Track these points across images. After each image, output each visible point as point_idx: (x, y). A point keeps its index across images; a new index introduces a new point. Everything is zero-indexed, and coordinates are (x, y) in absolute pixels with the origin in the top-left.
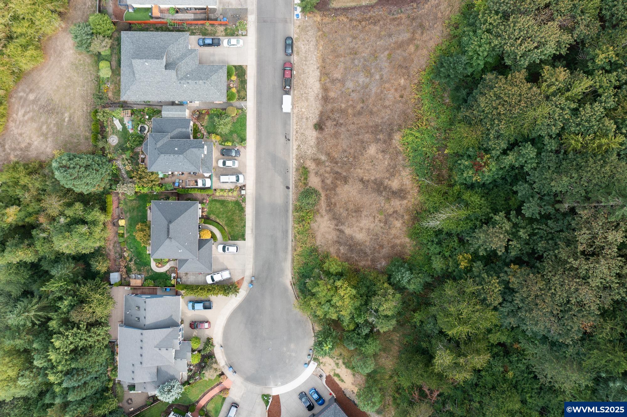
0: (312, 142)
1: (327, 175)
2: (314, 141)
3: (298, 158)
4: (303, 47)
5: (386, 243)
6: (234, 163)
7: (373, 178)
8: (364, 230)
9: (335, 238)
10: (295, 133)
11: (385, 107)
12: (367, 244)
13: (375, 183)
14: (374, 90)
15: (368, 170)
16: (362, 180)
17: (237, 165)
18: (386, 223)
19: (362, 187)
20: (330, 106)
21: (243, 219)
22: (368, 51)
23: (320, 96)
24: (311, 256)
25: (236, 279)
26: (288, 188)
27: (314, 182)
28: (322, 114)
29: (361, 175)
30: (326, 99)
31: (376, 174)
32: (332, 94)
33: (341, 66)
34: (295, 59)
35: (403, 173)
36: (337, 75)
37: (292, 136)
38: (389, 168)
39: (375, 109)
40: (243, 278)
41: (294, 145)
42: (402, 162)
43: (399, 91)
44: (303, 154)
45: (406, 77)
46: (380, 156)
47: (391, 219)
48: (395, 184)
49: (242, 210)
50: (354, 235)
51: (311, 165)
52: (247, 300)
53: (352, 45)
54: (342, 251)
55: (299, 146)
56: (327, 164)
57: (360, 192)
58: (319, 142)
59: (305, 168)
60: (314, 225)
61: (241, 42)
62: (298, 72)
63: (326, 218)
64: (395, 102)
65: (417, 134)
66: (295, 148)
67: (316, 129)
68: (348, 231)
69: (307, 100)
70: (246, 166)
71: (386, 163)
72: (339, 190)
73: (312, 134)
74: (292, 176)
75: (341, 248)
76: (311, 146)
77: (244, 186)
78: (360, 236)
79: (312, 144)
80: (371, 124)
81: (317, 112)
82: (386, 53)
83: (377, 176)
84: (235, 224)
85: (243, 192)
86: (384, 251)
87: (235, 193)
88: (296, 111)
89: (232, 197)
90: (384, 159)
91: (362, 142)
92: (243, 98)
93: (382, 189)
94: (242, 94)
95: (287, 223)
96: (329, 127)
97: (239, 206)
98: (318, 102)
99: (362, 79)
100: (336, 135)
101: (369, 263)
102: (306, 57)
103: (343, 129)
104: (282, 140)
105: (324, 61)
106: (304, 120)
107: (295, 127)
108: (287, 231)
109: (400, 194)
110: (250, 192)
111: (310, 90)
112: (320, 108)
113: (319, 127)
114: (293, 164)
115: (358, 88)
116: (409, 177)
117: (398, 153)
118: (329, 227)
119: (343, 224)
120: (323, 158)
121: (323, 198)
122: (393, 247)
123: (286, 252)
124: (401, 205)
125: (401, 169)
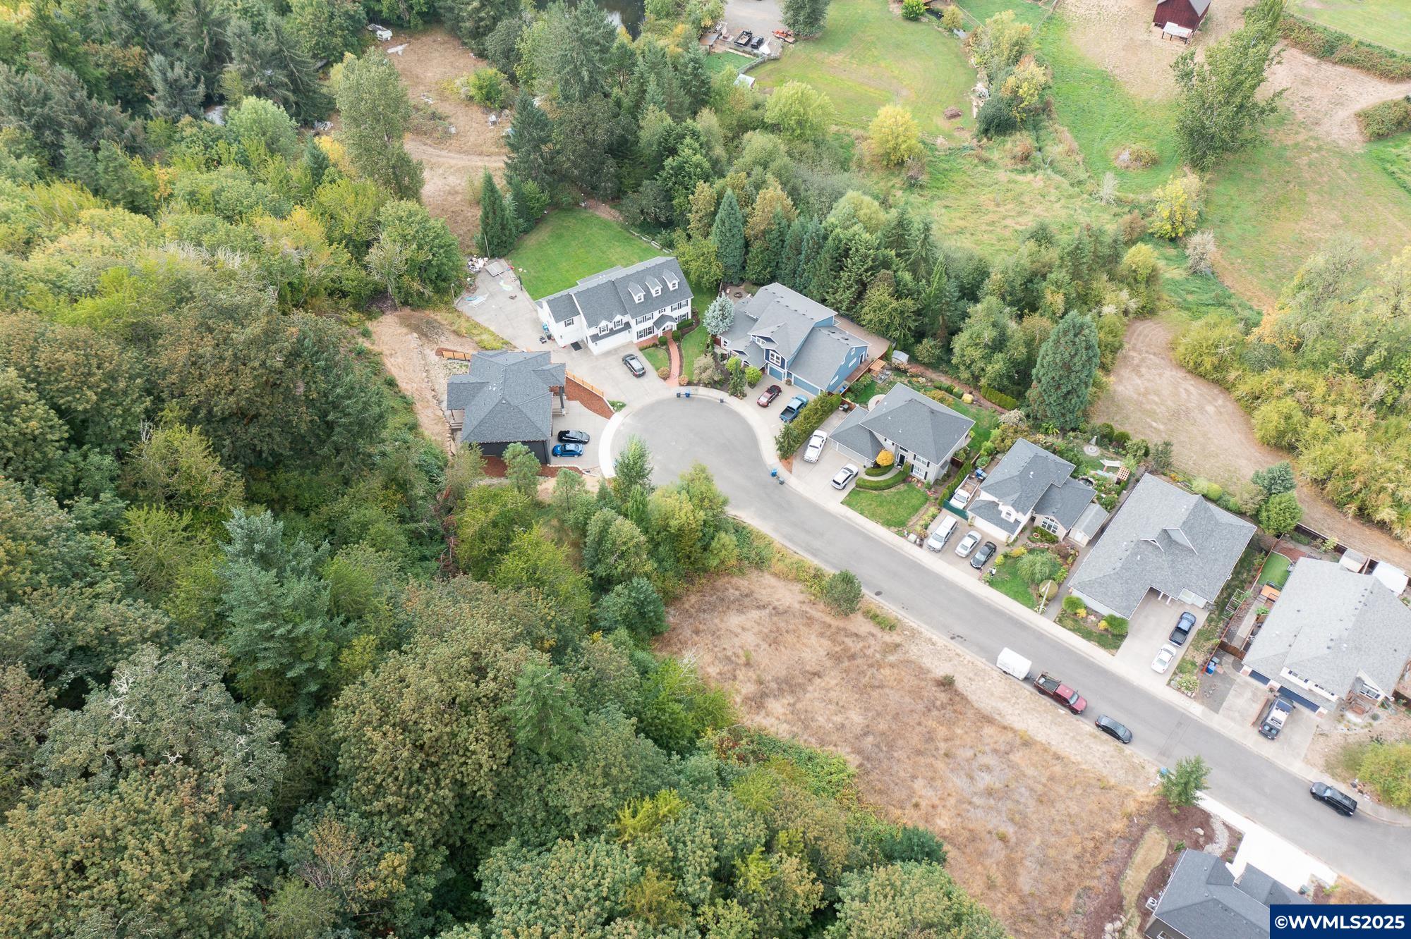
0: (927, 662)
1: (861, 644)
2: (928, 665)
3: (914, 634)
4: (1102, 749)
5: (696, 638)
6: (965, 547)
7: (810, 688)
8: (739, 630)
9: (755, 595)
10: (958, 651)
11: (914, 777)
12: (717, 621)
13: (800, 685)
14: (958, 782)
15: (827, 690)
16: (817, 674)
17: (960, 550)
18: (728, 659)
19: (808, 668)
20: (970, 713)
21: (873, 516)
22: (1034, 817)
23: (997, 717)
24: (757, 554)
25: (796, 464)
26: (878, 594)
27: (859, 624)
28: (964, 698)
29: (827, 679)
30: (988, 720)
31: (813, 692)
32: (988, 731)
33: (1030, 772)
34: (1087, 726)
35: (785, 726)
36: (1016, 757)
37: (953, 645)
38: (810, 716)
39: (922, 760)
40: (791, 472)
41: (941, 640)
42: (805, 737)
43: (930, 809)
44: (917, 641)
45: (947, 833)
46: (838, 719)
47: (730, 667)
48: (777, 706)
49: (888, 524)
50: (743, 617)
51: (895, 638)
52: (757, 459)
53: (1060, 806)
54: (731, 591)
55: (933, 644)
56: (878, 656)
57: (800, 661)
58: (921, 672)
59: (892, 628)
60: (797, 587)
61: (1160, 668)
62: (1060, 716)
63: (797, 606)
64: (912, 793)
65: (835, 778)
66: (935, 638)
67: (946, 678)
68: (755, 614)
69: (1003, 699)
70: (950, 563)
71: (820, 719)
72: (826, 643)
73: (941, 670)
74: (890, 609)
75: (737, 593)
76: (922, 657)
77: (921, 546)
78: (734, 620)
79: (924, 660)
80: (900, 742)
81: (971, 697)
82: (1013, 840)
83: (808, 695)
84: (874, 504)
85: (913, 537)
86: (688, 632)
87: (918, 528)
88: (995, 674)
89: (917, 522)
90: (829, 720)
91: (879, 714)
92: (1060, 621)
93: (784, 686)
94: (1069, 622)
95: (827, 561)
96: (938, 695)
97: (899, 525)
98: (989, 708)
99: (985, 780)
100: (916, 693)
101: (687, 606)
102: (1079, 741)
103: (920, 707)
104: (958, 630)
105: (1057, 757)
106: (971, 675)
107: (968, 658)
108: (815, 555)
109: (757, 702)
110: (907, 547)
111: (1017, 712)
112: (976, 705)
113: (947, 683)
114: (911, 621)
115: (975, 765)
116: (773, 730)
117: (822, 743)
118: (778, 600)
119: (771, 615)
120: (892, 658)
121: (828, 619)
122: (684, 643)
123: (785, 537)
124: (738, 692)
125: (795, 729)
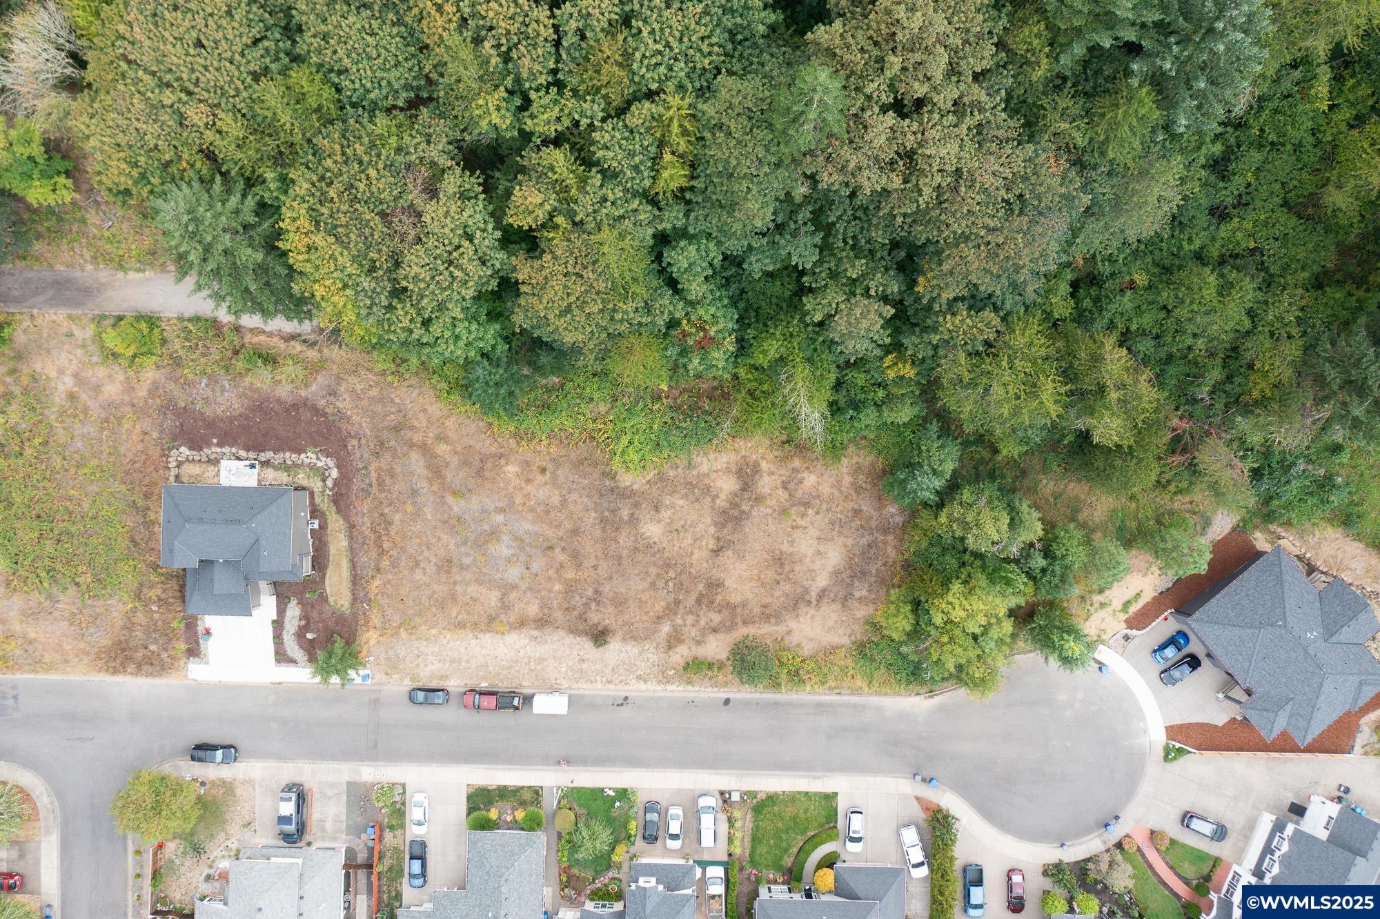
0: (632, 650)
1: (702, 623)
2: (629, 648)
3: (665, 679)
4: (430, 667)
5: (850, 505)
6: (675, 817)
7: (712, 530)
8: (821, 548)
9: (837, 606)
10: (612, 686)
11: (564, 502)
12: (850, 542)
13: (724, 526)
14: (527, 526)
15: (696, 540)
16: (716, 552)
17: (676, 811)
18: (807, 505)
19: (730, 553)
20: (558, 615)
21: (793, 798)
22: (445, 538)
23: (535, 633)
24: (872, 659)
25: (919, 814)
26: (727, 702)
27: (717, 648)
28: (573, 631)
29: (705, 553)
30: (542, 622)
31: (706, 526)
32: (533, 610)
33: (473, 590)
34: (455, 684)
35: (704, 468)
36: (493, 597)
37: (619, 691)
38: (691, 498)
39: (568, 525)
40: (917, 798)
41: (636, 689)
42: (680, 470)
43: (531, 477)
44: (656, 669)
45: (502, 461)
46: (666, 514)
47: (799, 494)
48: (727, 485)
49: (772, 799)
50: (830, 569)
51: (682, 653)
52: (964, 789)
53: (431, 569)
54: (864, 593)
55: (639, 677)
56: (679, 621)
57: (741, 556)
58: (633, 636)
59: (687, 667)
60: (807, 649)
61: (418, 797)
62: (484, 678)
63: (792, 624)
64: (554, 482)
65: (625, 440)
66: (642, 686)
67: (605, 643)
68: (822, 581)
69: (543, 660)
70: (680, 790)
71: (681, 502)
72: (735, 599)
73: (616, 650)
74: (704, 692)
75: (857, 595)
76: (641, 653)
77: (722, 793)
78: (834, 556)
79: (636, 651)
80: (598, 533)
81: (570, 639)
82: (450, 499)
83: (709, 521)
84: (802, 815)
85: (735, 797)
86: (867, 507)
87: (737, 814)
88: (565, 684)
89: (745, 822)
90: (672, 506)
91: (636, 550)
92: (537, 792)
93: (736, 513)
94: (527, 796)
95: (802, 705)
96: (600, 616)
97: (763, 805)
98: (548, 638)
99: (503, 549)
100: (620, 603)
101: (890, 538)
102: (453, 661)
103: (606, 588)
104: (625, 712)
105: (461, 625)
106: (585, 666)
107: (599, 685)
108: (819, 705)
109: (747, 475)
110: (736, 782)
111: (522, 653)
112: (561, 633)
113: (600, 636)
114: (677, 690)
115: (523, 558)
116: (712, 456)
117: (661, 477)
118: (813, 618)
119: (806, 591)
120: (666, 629)
121: (751, 630)
122: (858, 489)
123: (864, 707)
124: (771, 473)
125: (695, 472)
